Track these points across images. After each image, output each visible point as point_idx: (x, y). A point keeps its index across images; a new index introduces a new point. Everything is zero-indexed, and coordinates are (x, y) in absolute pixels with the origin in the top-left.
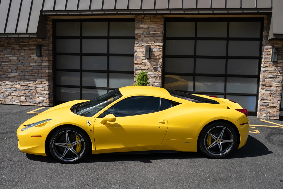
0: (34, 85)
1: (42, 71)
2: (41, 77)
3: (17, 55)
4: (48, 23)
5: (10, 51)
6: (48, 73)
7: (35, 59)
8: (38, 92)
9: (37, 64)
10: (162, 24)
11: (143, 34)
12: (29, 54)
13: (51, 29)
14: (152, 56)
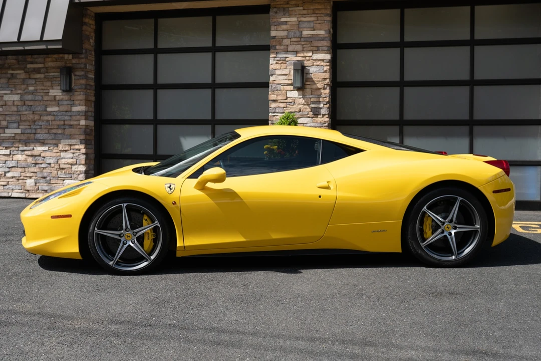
0: (54, 155)
1: (72, 123)
2: (71, 137)
3: (19, 92)
4: (87, 20)
5: (6, 82)
6: (84, 127)
7: (58, 98)
8: (63, 169)
9: (62, 108)
10: (327, 15)
11: (287, 36)
12: (46, 88)
13: (92, 34)
14: (308, 83)
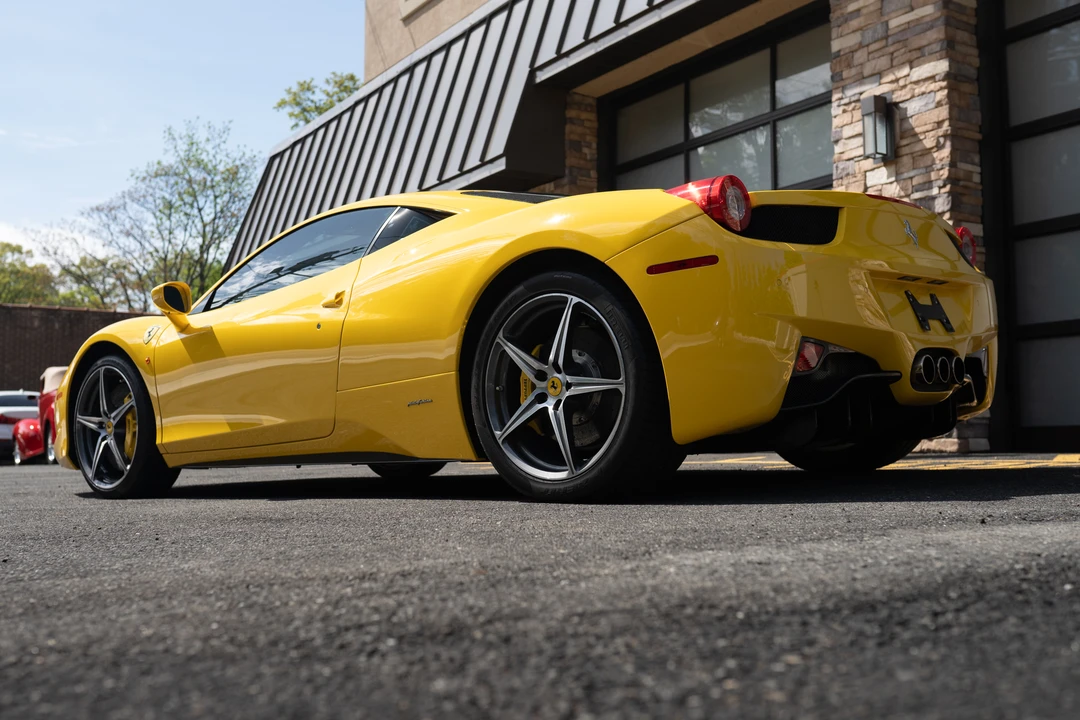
11: (860, 43)
13: (588, 138)
14: (904, 142)
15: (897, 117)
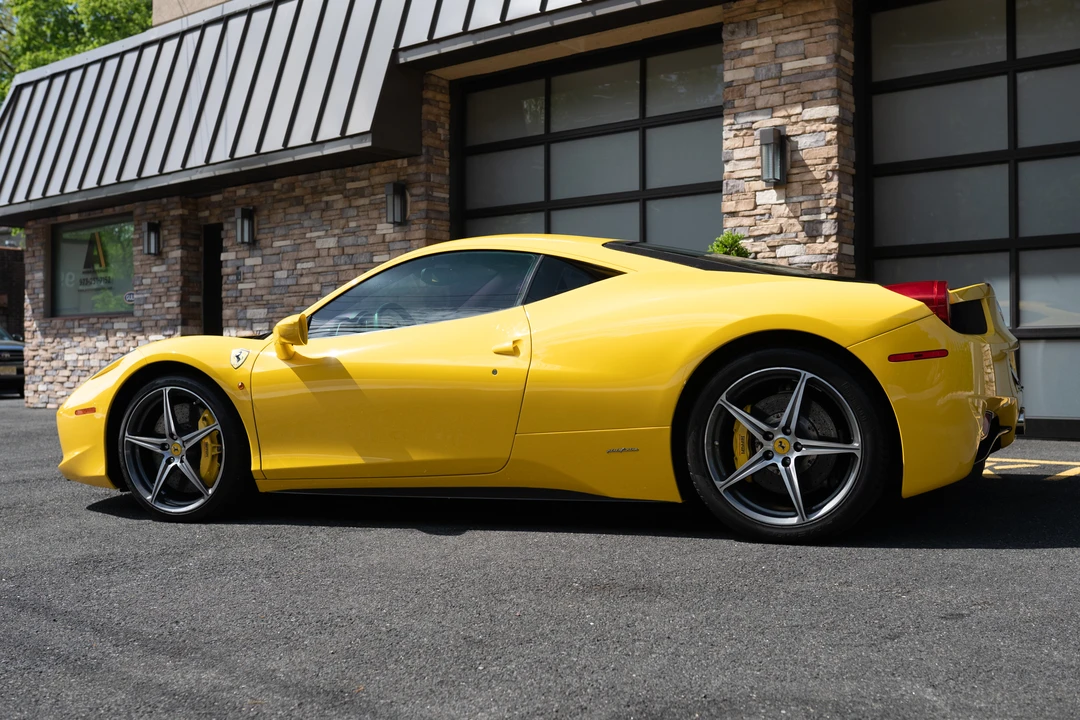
3: (336, 231)
4: (429, 94)
5: (319, 216)
7: (388, 238)
10: (830, 22)
11: (754, 78)
12: (372, 221)
13: (443, 119)
14: (795, 171)
15: (789, 148)
